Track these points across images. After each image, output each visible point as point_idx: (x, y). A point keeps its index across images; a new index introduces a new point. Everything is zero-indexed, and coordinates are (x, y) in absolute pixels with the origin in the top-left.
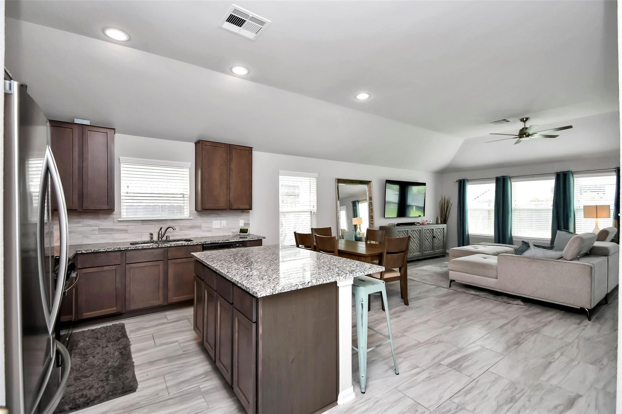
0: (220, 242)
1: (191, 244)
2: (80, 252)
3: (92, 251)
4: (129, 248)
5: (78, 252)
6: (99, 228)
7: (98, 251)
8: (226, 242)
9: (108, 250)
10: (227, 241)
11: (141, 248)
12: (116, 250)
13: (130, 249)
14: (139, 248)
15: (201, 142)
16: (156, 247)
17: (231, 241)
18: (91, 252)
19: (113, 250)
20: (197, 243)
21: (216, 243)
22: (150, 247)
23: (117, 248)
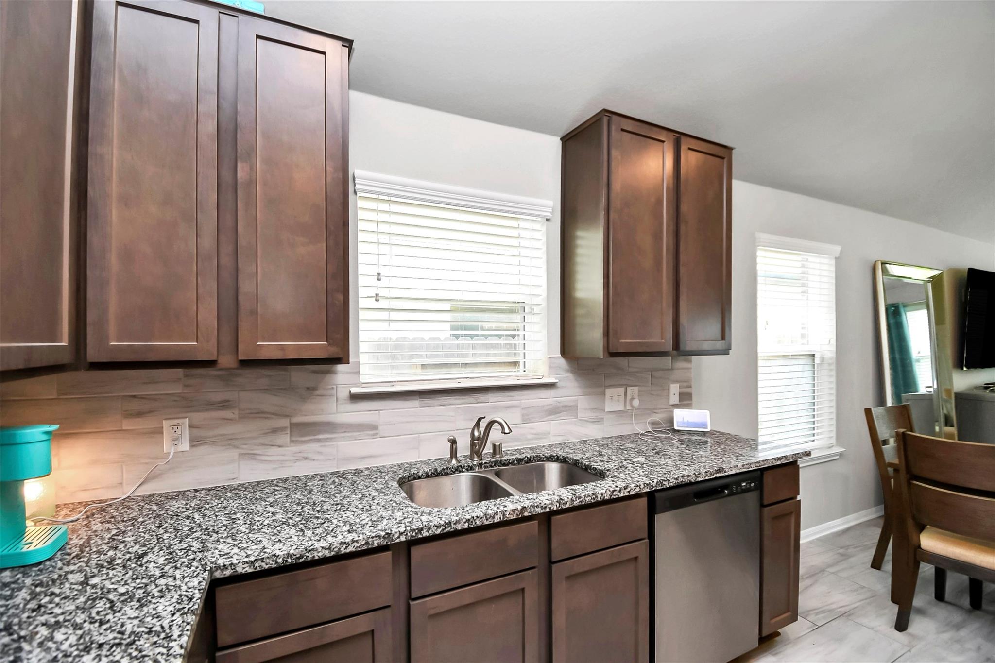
0: (700, 479)
1: (622, 495)
2: (228, 573)
3: (280, 561)
4: (422, 529)
5: (218, 574)
6: (291, 424)
7: (301, 557)
8: (716, 478)
9: (343, 551)
10: (718, 475)
11: (466, 526)
12: (376, 545)
13: (425, 534)
14: (459, 527)
15: (605, 119)
16: (515, 517)
17: (731, 473)
18: (274, 566)
19: (365, 548)
20: (638, 489)
21: (691, 484)
22: (497, 519)
23: (379, 537)
